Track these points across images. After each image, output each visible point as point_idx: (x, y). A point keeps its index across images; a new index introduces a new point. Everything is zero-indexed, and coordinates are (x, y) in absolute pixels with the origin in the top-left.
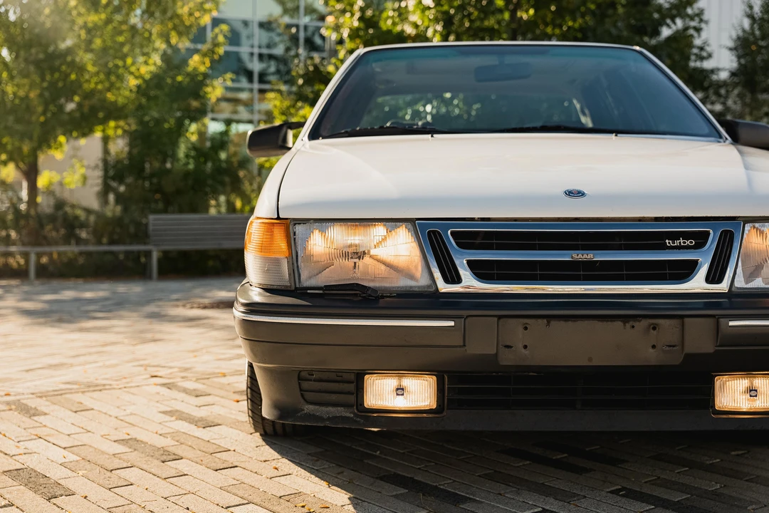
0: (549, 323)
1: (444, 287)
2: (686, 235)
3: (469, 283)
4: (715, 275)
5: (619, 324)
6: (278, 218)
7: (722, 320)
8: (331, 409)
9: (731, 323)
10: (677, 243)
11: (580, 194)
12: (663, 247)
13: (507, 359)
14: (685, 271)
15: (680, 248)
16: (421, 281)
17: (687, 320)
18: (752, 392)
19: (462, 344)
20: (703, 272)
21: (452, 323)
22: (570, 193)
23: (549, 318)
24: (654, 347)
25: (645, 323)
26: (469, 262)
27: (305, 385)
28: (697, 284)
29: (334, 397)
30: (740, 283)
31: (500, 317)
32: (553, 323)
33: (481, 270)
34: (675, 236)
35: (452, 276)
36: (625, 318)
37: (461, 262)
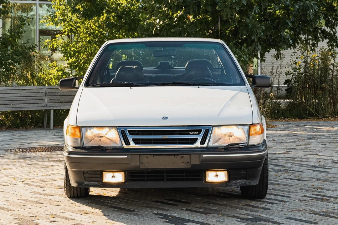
0: (153, 156)
1: (125, 146)
2: (195, 131)
3: (132, 145)
4: (203, 142)
5: (173, 156)
6: (77, 126)
7: (201, 155)
8: (93, 182)
9: (204, 156)
10: (193, 133)
11: (166, 118)
12: (189, 134)
13: (142, 167)
14: (194, 141)
15: (194, 134)
16: (119, 144)
17: (191, 155)
18: (217, 176)
19: (129, 162)
21: (126, 157)
22: (163, 118)
24: (183, 163)
25: (180, 156)
26: (133, 139)
27: (85, 175)
28: (198, 145)
29: (94, 179)
30: (211, 144)
31: (140, 155)
32: (155, 156)
33: (136, 141)
34: (192, 131)
35: (128, 143)
36: (175, 155)
37: (130, 139)
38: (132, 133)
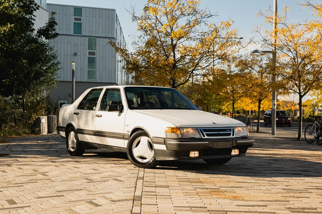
1: (203, 137)
3: (206, 137)
4: (233, 135)
6: (177, 127)
7: (236, 141)
8: (186, 157)
9: (238, 141)
12: (226, 131)
14: (229, 134)
15: (228, 131)
17: (233, 141)
19: (209, 145)
20: (232, 135)
21: (208, 143)
22: (214, 123)
23: (219, 141)
24: (229, 145)
25: (228, 142)
27: (182, 153)
28: (231, 136)
29: (186, 155)
30: (237, 136)
31: (213, 141)
33: (207, 135)
34: (228, 129)
35: (204, 136)
36: (227, 141)
37: (205, 134)
38: (205, 131)
